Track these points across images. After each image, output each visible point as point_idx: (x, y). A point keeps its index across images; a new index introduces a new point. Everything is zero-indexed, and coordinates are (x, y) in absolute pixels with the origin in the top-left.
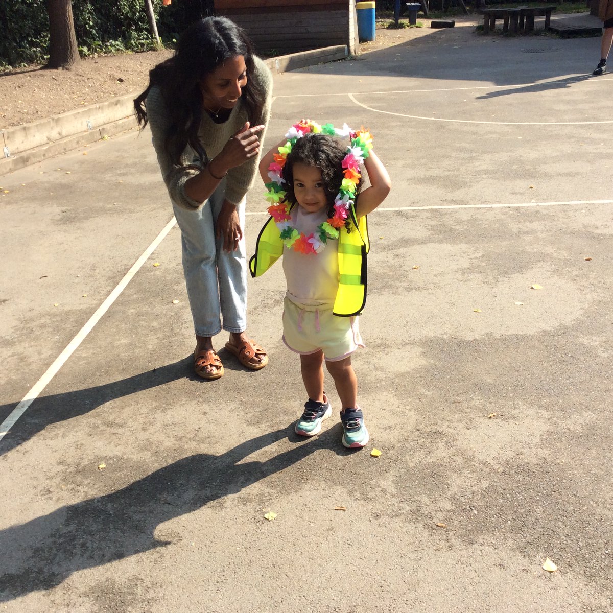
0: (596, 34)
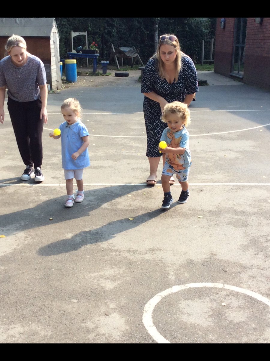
0: (203, 84)
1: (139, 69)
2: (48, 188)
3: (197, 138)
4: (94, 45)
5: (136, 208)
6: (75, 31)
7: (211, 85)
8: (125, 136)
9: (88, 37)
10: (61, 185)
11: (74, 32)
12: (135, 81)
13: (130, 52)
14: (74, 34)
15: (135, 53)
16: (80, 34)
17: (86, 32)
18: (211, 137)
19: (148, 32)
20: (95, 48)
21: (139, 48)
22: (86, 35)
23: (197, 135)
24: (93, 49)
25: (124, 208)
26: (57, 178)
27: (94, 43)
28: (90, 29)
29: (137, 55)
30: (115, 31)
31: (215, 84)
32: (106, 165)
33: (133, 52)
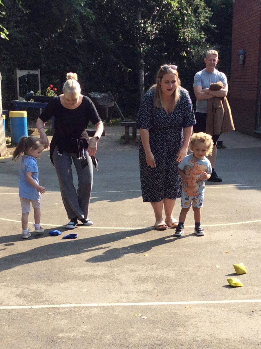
1: (122, 125)
2: (14, 313)
3: (227, 228)
4: (52, 89)
5: (158, 343)
6: (22, 68)
7: (228, 147)
8: (117, 226)
9: (41, 77)
10: (33, 307)
11: (19, 71)
12: (116, 142)
13: (103, 99)
14: (20, 73)
15: (111, 100)
16: (29, 72)
17: (38, 70)
18: (248, 226)
19: (130, 70)
20: (53, 93)
21: (117, 94)
22: (37, 75)
23: (226, 224)
24: (50, 96)
25: (140, 342)
26: (26, 296)
27: (52, 86)
28: (43, 65)
29: (115, 104)
30: (81, 69)
31: (235, 147)
32: (98, 273)
33: (108, 99)
